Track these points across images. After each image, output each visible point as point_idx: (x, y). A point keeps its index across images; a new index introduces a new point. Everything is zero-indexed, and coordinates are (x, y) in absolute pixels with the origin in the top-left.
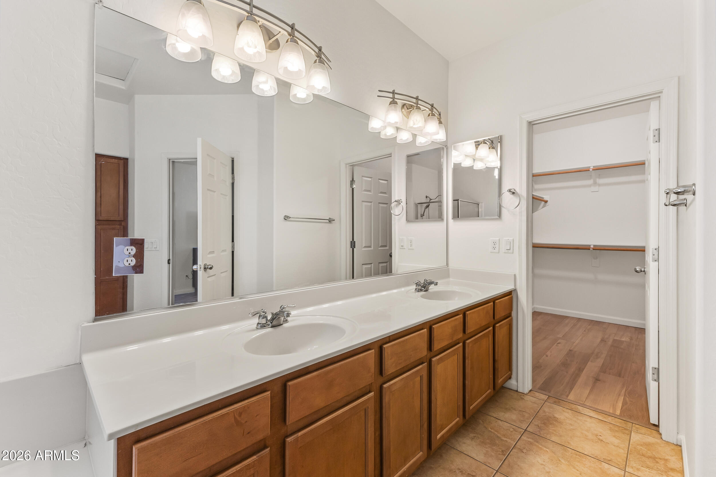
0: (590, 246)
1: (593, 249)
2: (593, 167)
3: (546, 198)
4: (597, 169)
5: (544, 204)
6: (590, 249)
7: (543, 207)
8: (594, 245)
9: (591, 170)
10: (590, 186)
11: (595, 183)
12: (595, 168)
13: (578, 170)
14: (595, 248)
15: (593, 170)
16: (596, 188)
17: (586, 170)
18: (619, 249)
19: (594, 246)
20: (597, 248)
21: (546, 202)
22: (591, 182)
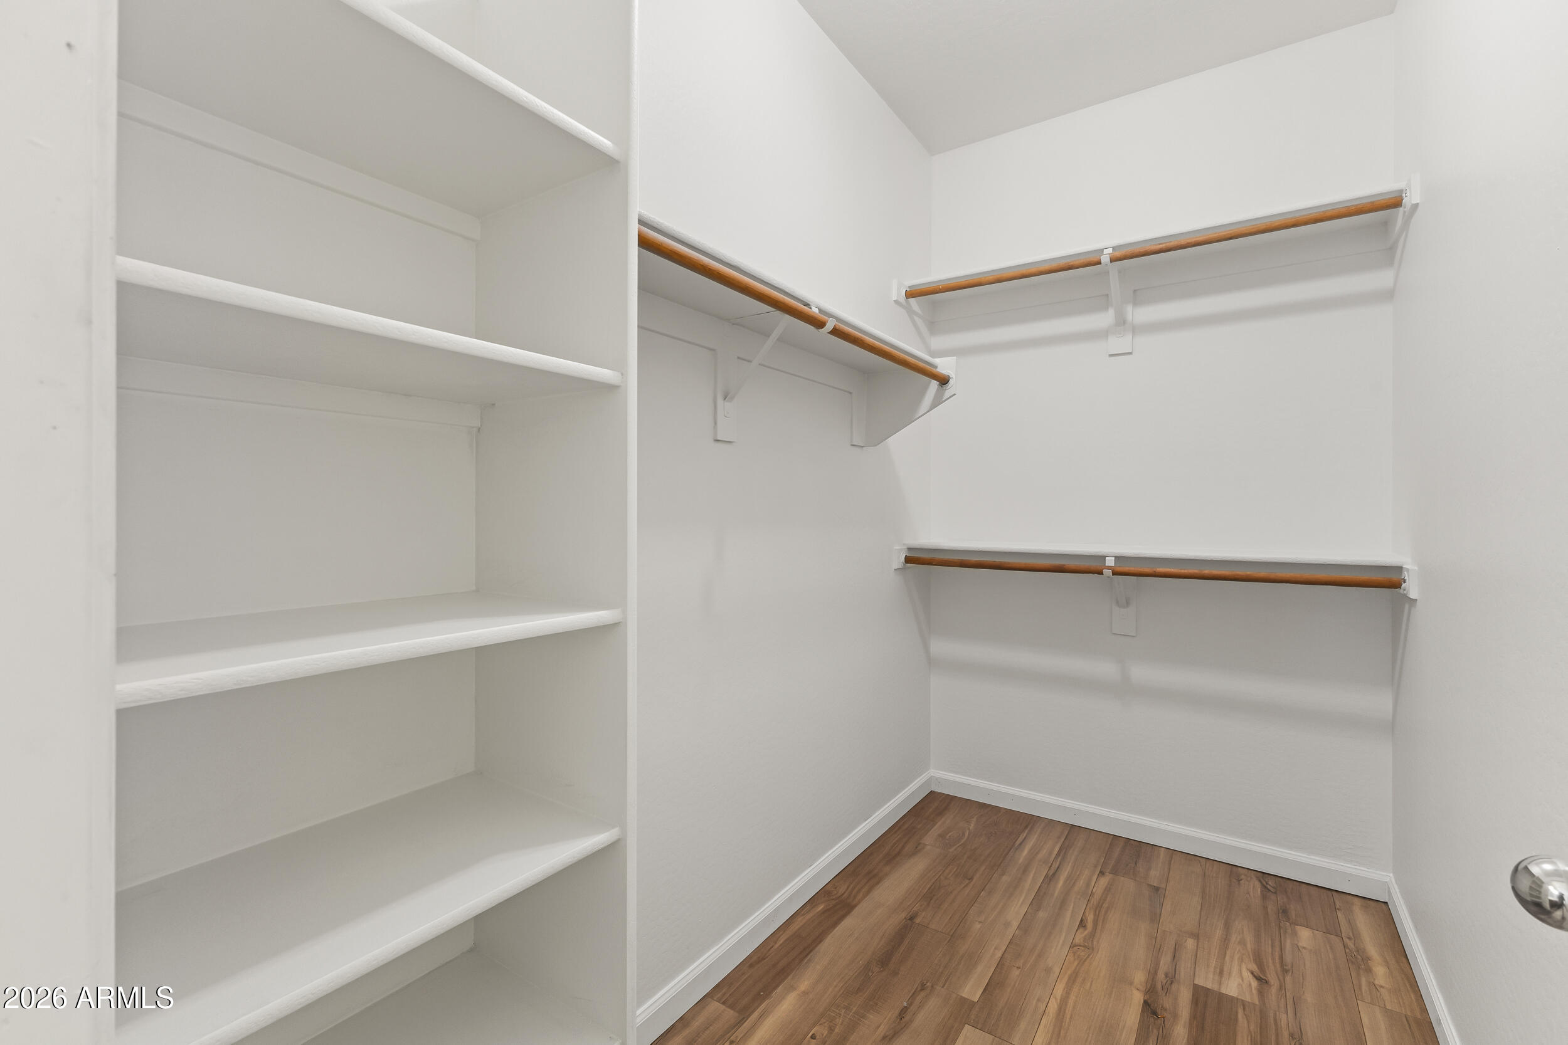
0: (1103, 558)
1: (1115, 573)
2: (1114, 248)
3: (944, 365)
4: (1125, 255)
5: (937, 390)
6: (1101, 573)
7: (936, 403)
8: (1115, 557)
9: (1105, 259)
10: (1101, 335)
11: (1121, 322)
12: (1118, 254)
13: (1062, 263)
14: (1119, 569)
15: (1112, 261)
16: (1119, 343)
17: (1091, 262)
18: (1207, 571)
19: (1118, 558)
20: (1126, 569)
21: (944, 381)
22: (1104, 319)
